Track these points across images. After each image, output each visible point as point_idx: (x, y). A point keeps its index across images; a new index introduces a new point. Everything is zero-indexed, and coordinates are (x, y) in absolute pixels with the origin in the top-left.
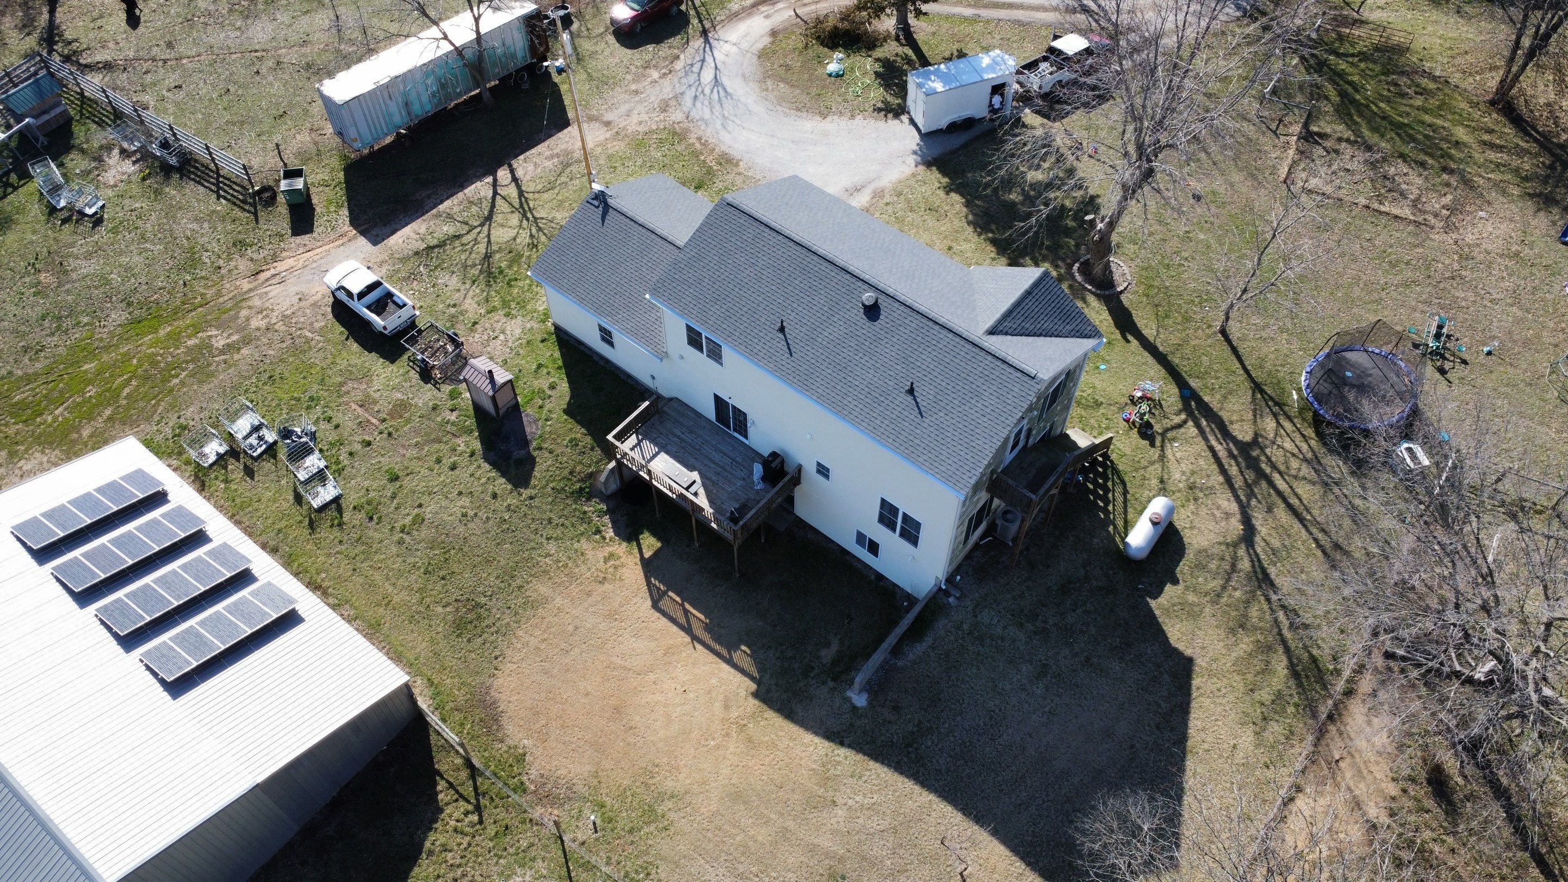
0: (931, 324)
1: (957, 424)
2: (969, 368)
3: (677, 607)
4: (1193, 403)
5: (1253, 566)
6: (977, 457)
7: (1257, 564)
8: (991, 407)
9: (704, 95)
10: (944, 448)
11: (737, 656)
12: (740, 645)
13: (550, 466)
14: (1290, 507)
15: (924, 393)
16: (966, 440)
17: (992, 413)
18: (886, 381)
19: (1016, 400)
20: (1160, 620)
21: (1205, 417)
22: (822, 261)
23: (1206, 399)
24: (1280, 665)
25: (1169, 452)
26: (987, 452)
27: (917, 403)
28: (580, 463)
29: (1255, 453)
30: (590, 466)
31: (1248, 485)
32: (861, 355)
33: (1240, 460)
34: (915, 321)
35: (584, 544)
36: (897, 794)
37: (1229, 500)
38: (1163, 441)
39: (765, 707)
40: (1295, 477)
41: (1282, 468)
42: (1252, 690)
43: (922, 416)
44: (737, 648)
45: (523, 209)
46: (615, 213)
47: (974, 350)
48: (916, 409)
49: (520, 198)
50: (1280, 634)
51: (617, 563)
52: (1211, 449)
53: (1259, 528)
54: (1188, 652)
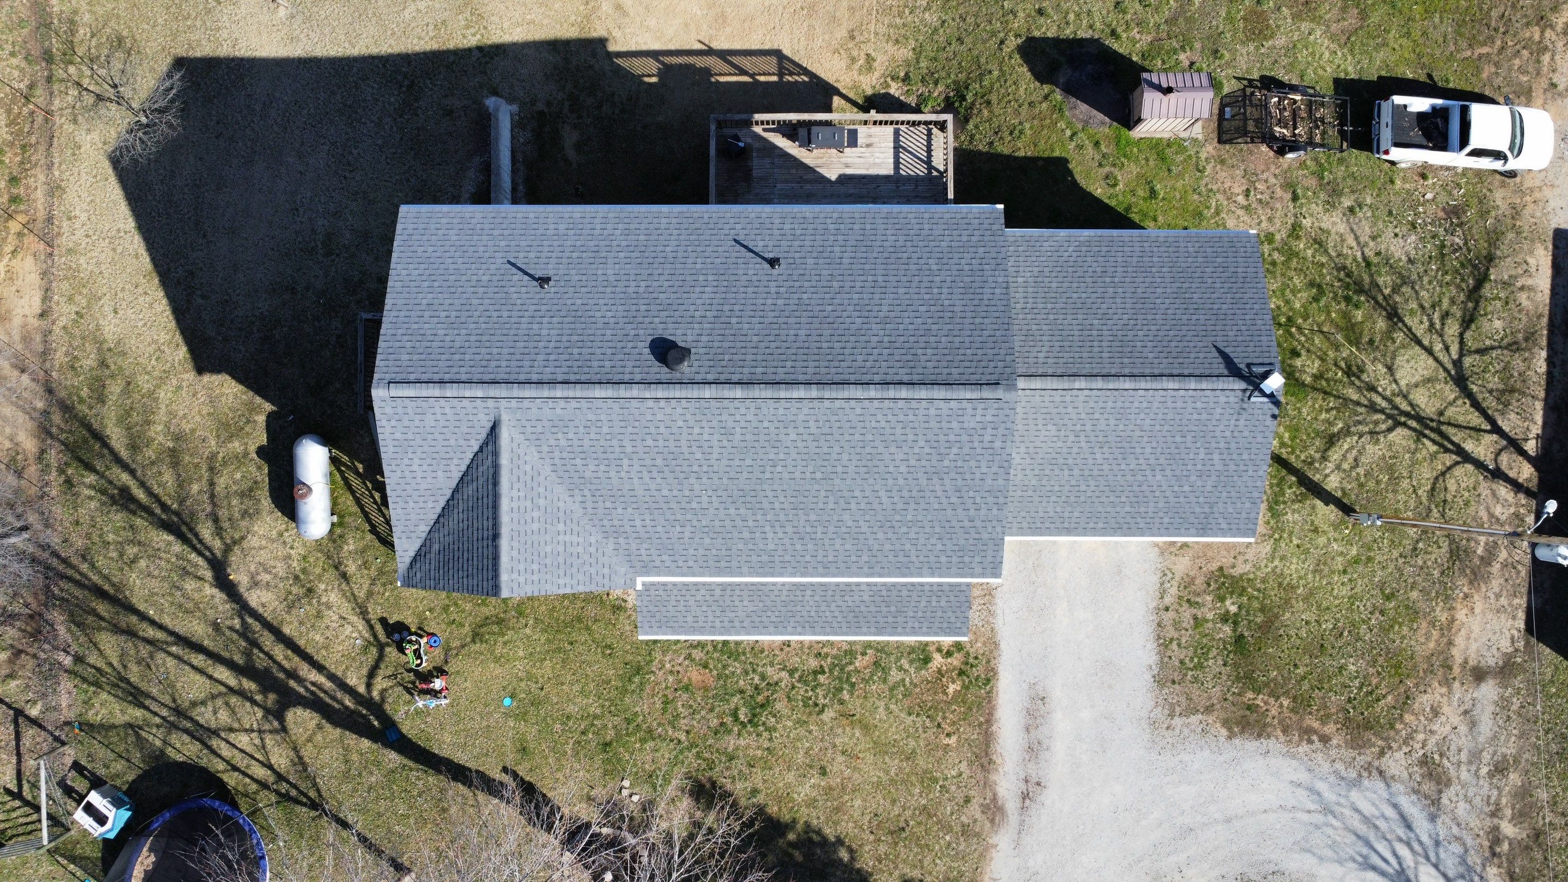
0: (573, 378)
1: (459, 278)
2: (483, 351)
3: (756, 70)
4: (376, 723)
5: (196, 535)
6: (411, 254)
7: (195, 541)
8: (425, 319)
9: (1400, 840)
10: (458, 243)
11: (652, 66)
12: (660, 80)
13: (1017, 89)
14: (198, 648)
15: (524, 290)
16: (435, 266)
17: (420, 313)
18: (584, 278)
19: (398, 344)
20: (251, 393)
21: (353, 712)
22: (789, 378)
23: (366, 743)
24: (117, 438)
25: (361, 625)
26: (399, 266)
27: (526, 273)
28: (990, 120)
29: (272, 697)
30: (976, 127)
31: (254, 644)
32: (641, 290)
33: (281, 676)
34: (597, 370)
35: (905, 53)
36: (389, 33)
37: (263, 605)
38: (375, 636)
39: (583, 36)
40: (214, 697)
41: (233, 700)
42: (129, 383)
43: (509, 262)
44: (660, 74)
45: (1432, 429)
46: (1216, 372)
47: (492, 376)
48: (523, 267)
49: (1458, 446)
50: (132, 472)
51: (856, 66)
52: (320, 668)
53: (215, 591)
54: (206, 378)
